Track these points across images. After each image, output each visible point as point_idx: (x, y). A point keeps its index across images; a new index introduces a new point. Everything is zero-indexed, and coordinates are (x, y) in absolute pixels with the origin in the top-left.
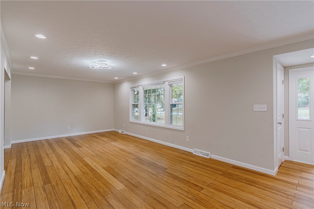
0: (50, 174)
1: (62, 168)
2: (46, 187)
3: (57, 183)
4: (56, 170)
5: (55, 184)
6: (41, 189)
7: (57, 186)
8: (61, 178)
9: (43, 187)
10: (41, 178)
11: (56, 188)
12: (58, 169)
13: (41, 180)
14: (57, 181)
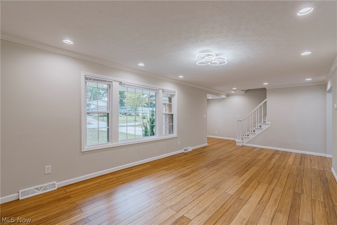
0: (288, 201)
1: (269, 199)
2: (300, 192)
3: (289, 189)
4: (279, 201)
5: (291, 189)
6: (305, 192)
7: (291, 187)
8: (281, 190)
9: (303, 193)
10: (302, 203)
11: (292, 187)
12: (276, 200)
13: (302, 199)
14: (288, 191)
